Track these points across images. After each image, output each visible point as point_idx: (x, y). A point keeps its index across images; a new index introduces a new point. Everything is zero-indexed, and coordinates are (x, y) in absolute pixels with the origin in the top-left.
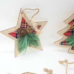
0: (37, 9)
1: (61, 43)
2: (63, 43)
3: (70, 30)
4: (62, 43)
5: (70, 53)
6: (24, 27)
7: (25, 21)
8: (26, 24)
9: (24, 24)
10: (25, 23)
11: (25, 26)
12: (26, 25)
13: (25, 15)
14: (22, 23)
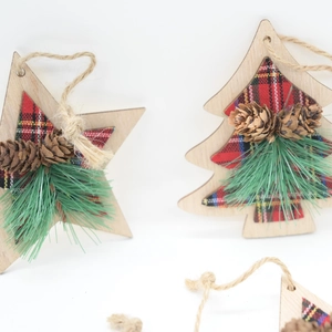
0: (82, 55)
1: (206, 201)
2: (216, 198)
3: (235, 140)
4: (210, 197)
5: (252, 238)
6: (33, 138)
7: (35, 107)
8: (39, 123)
9: (30, 123)
10: (35, 118)
11: (39, 132)
12: (44, 128)
13: (36, 82)
14: (22, 116)
